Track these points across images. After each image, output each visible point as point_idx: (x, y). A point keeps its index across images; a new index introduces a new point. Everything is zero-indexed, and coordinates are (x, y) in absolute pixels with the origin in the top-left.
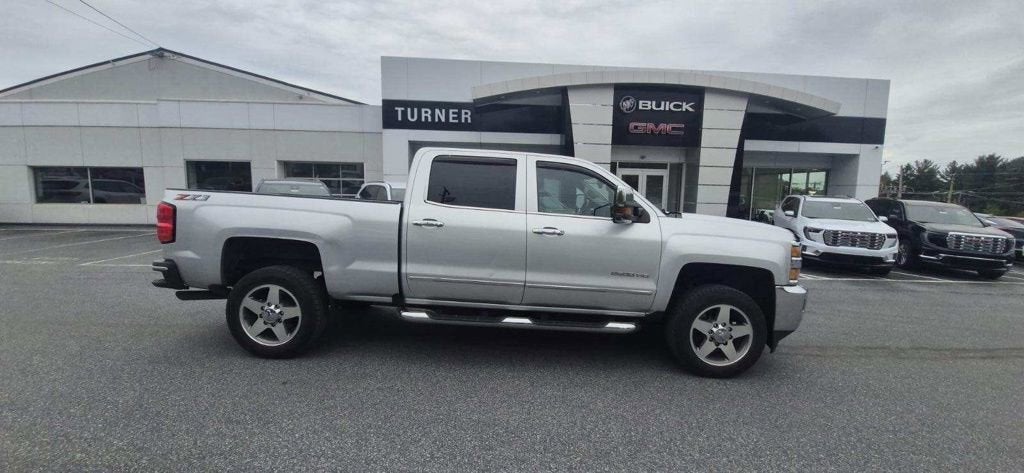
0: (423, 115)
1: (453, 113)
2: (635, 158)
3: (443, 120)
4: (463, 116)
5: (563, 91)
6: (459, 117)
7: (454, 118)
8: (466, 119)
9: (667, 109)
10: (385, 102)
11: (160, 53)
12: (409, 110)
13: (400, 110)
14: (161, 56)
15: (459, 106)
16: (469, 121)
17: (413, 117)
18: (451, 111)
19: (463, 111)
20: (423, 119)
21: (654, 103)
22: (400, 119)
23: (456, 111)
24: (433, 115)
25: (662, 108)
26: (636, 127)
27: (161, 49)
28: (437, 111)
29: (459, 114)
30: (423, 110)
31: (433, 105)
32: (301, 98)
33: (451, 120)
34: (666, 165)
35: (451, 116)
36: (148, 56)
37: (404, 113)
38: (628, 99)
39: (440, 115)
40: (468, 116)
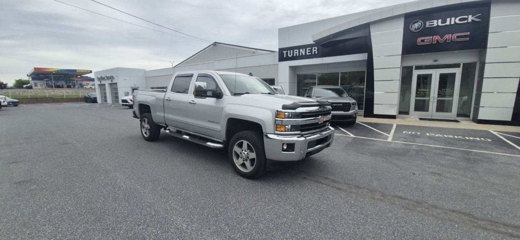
0: (295, 53)
1: (309, 50)
2: (429, 62)
3: (304, 54)
4: (313, 51)
5: (367, 26)
6: (311, 52)
7: (309, 53)
8: (315, 52)
9: (453, 23)
10: (279, 49)
11: (215, 44)
12: (289, 51)
13: (285, 52)
14: (215, 45)
15: (311, 46)
16: (316, 53)
17: (290, 55)
18: (307, 49)
19: (313, 48)
20: (295, 55)
21: (440, 21)
22: (285, 56)
23: (310, 48)
24: (299, 52)
25: (448, 23)
26: (423, 41)
27: (216, 43)
28: (301, 50)
29: (311, 50)
30: (295, 51)
31: (299, 48)
32: (254, 53)
33: (308, 54)
34: (460, 64)
35: (308, 51)
36: (212, 46)
37: (287, 53)
38: (417, 22)
39: (302, 52)
40: (316, 50)
